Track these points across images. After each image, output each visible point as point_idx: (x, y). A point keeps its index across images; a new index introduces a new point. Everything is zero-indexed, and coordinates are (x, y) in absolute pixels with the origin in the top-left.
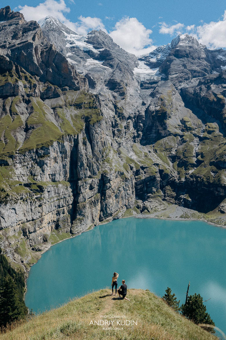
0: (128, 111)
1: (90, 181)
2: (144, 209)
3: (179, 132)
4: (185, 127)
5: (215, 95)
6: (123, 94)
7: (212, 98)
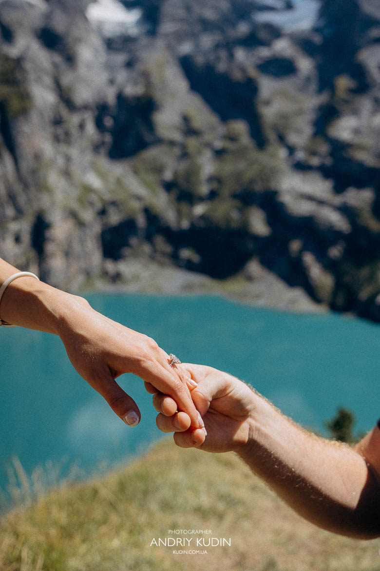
0: (84, 95)
1: (14, 227)
2: (116, 278)
3: (177, 136)
4: (190, 130)
5: (243, 70)
6: (70, 59)
7: (237, 75)
